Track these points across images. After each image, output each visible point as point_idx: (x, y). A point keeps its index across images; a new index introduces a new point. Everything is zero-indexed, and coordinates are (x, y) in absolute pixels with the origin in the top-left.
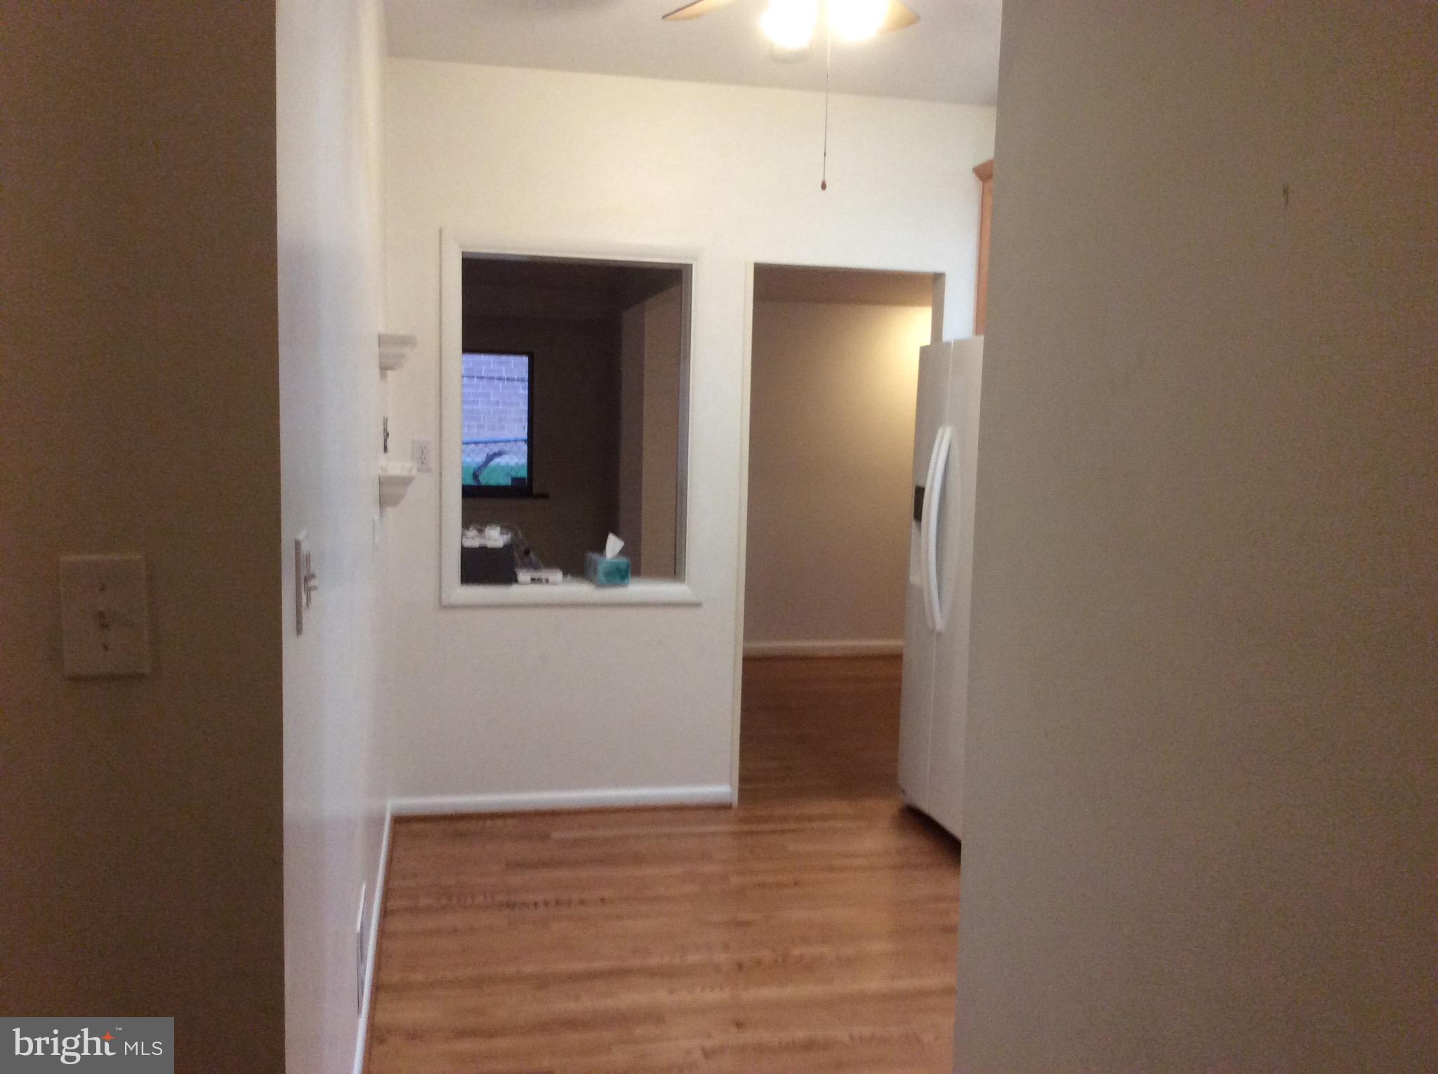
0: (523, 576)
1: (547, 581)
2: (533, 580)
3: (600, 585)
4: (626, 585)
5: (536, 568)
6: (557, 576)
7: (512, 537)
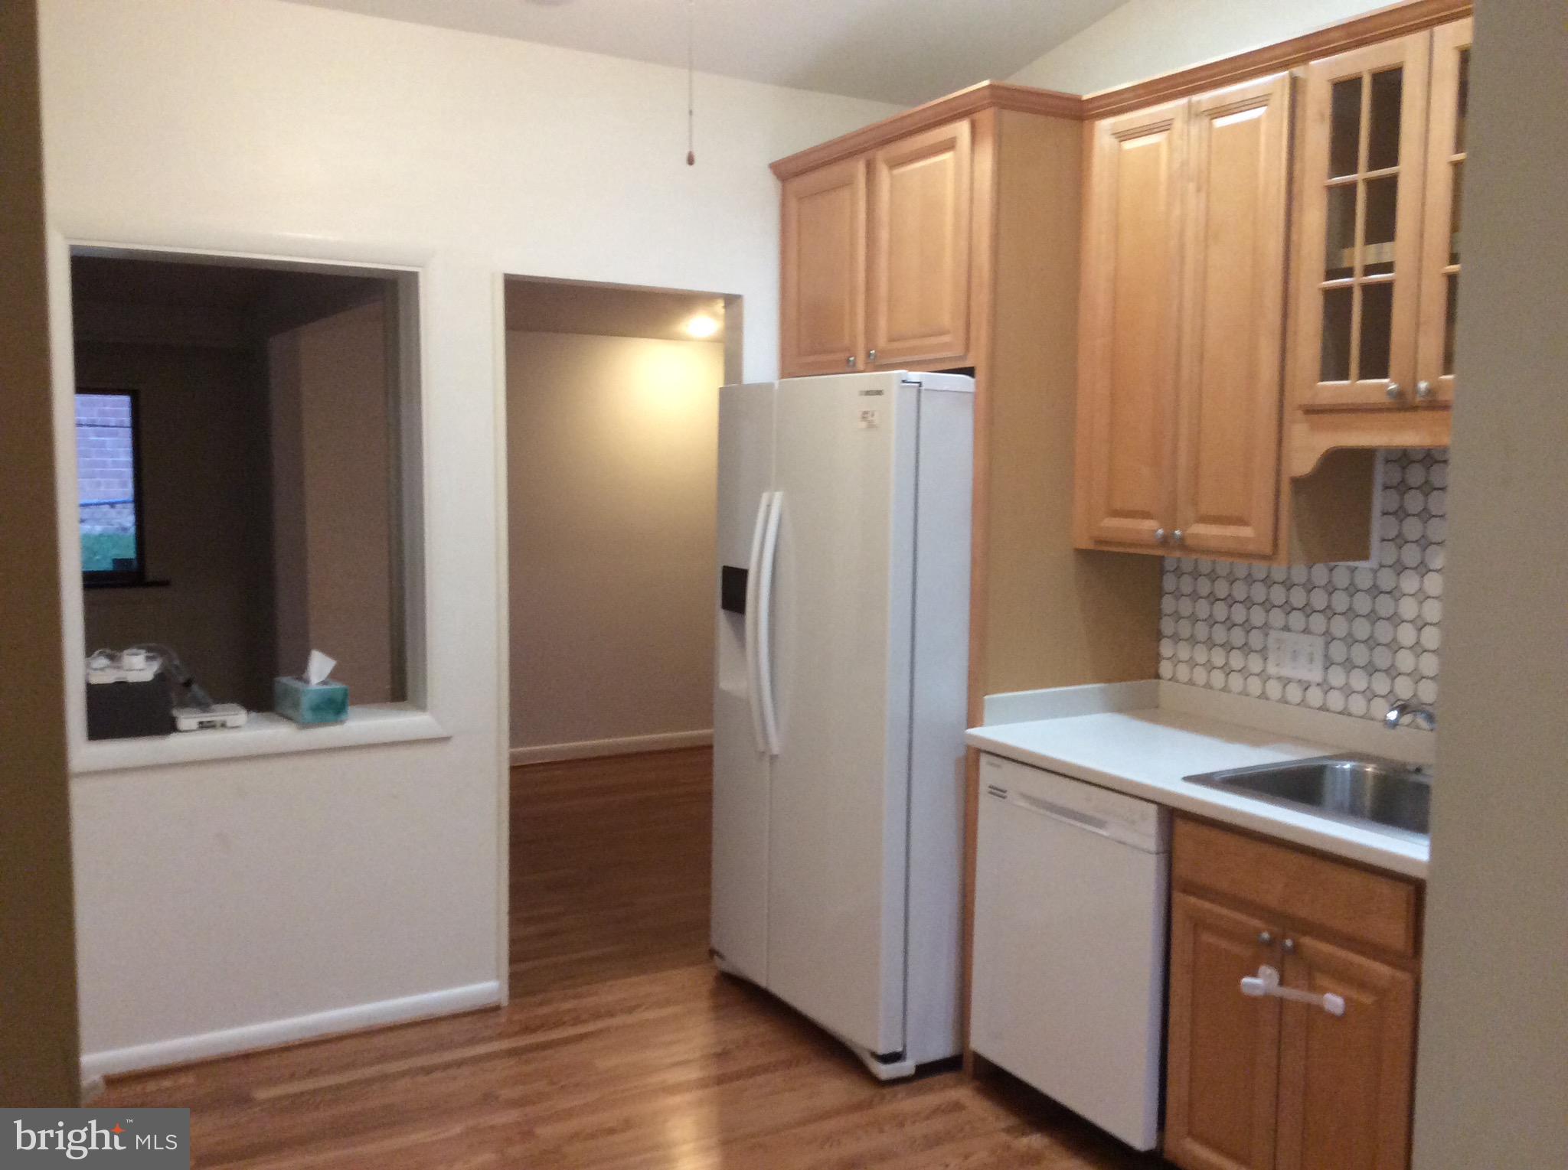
0: (187, 720)
1: (223, 725)
2: (203, 726)
3: (305, 725)
4: (342, 722)
5: (203, 706)
6: (238, 716)
7: (162, 664)
